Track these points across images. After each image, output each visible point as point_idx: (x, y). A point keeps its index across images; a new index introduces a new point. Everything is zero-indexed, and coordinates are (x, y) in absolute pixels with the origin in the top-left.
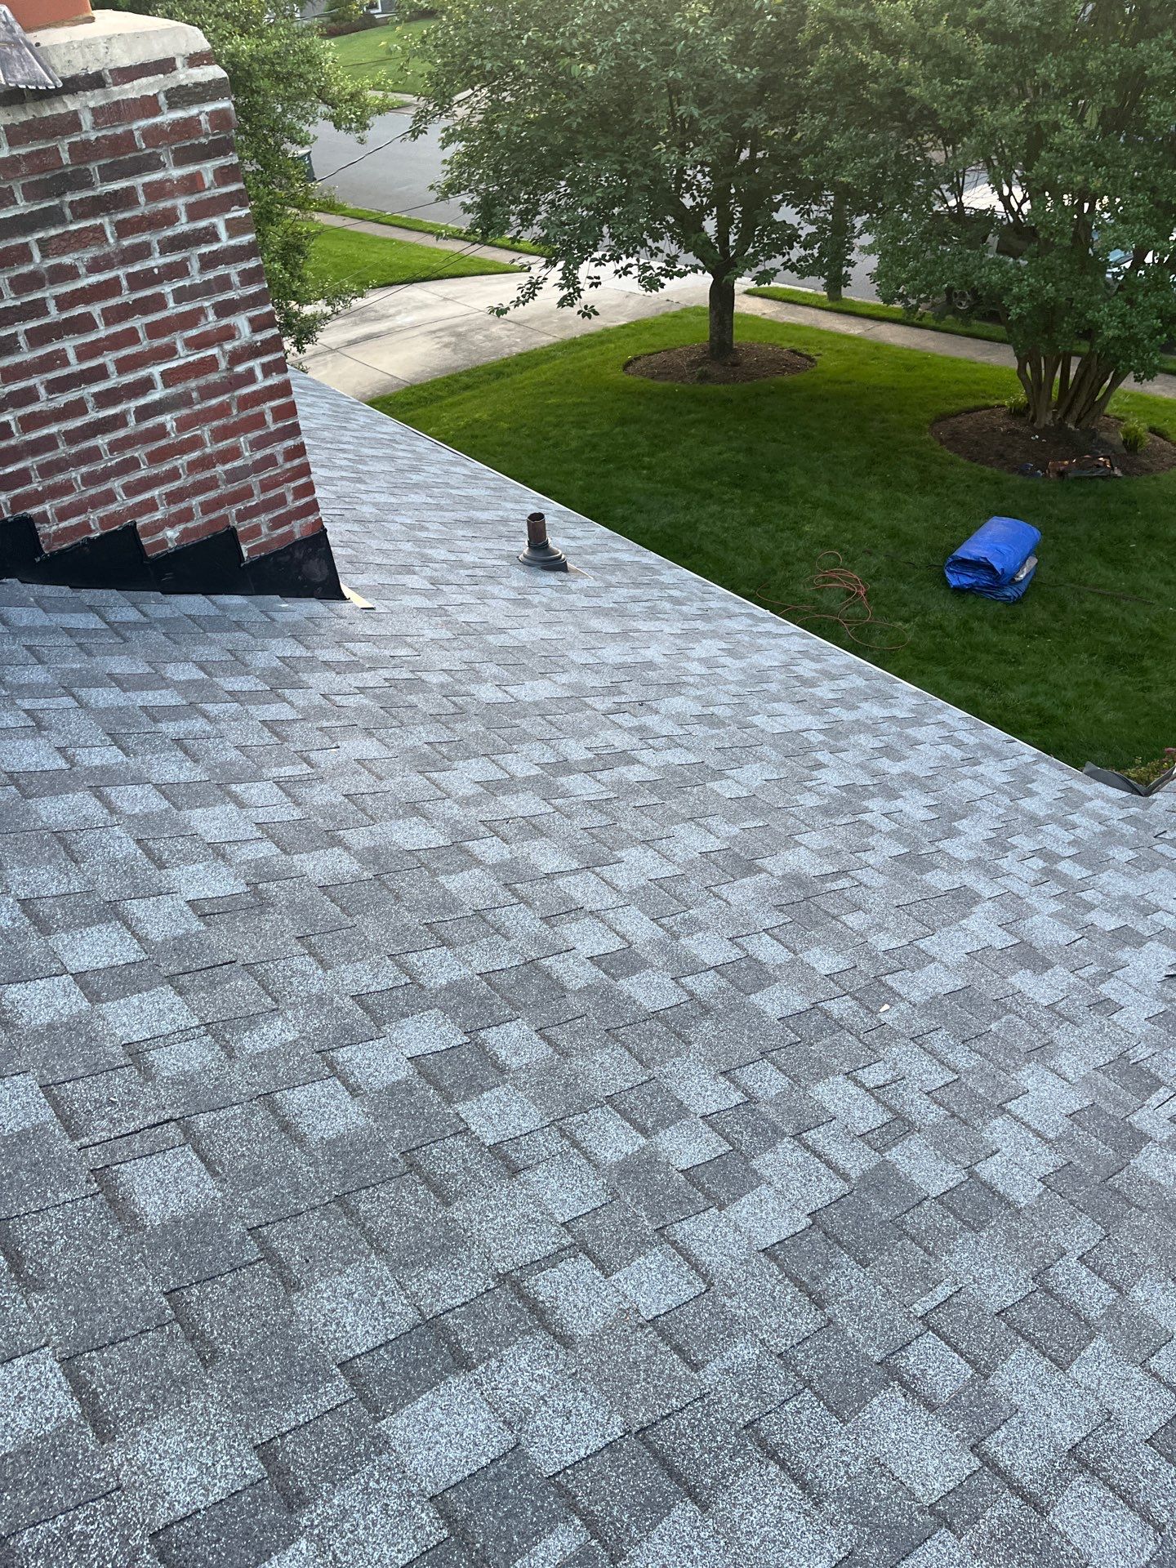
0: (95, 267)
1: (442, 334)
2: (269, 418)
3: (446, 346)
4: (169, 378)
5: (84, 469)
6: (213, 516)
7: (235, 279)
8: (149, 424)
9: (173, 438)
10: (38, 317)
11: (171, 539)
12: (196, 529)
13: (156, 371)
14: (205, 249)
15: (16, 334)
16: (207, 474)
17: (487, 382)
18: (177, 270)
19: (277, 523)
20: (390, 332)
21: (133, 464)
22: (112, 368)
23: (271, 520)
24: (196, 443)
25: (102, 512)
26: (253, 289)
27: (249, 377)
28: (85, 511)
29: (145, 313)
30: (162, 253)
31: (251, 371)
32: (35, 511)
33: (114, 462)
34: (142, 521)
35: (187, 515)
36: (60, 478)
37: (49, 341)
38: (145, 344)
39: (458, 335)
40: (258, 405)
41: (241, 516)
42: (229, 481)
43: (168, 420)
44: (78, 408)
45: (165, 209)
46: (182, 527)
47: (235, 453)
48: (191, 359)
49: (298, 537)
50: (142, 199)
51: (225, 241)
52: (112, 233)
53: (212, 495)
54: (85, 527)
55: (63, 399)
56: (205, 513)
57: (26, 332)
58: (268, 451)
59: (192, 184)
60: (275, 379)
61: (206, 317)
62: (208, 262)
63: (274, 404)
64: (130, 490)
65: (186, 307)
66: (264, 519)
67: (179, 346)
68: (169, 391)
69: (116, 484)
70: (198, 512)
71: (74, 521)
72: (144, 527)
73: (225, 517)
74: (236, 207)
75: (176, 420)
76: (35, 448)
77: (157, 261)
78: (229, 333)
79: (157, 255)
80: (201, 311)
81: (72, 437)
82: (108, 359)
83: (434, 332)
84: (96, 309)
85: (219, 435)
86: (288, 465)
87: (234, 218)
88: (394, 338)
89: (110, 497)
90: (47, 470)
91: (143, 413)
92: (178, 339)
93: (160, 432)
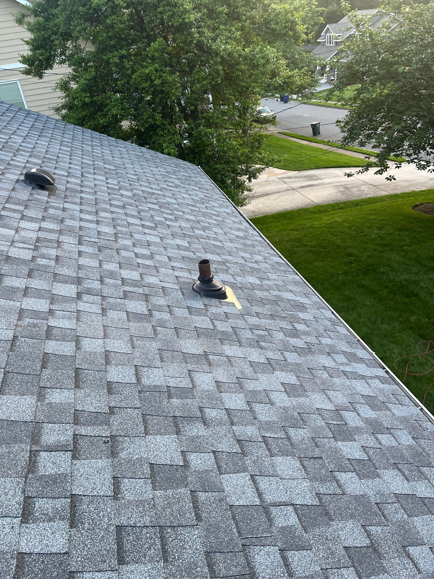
1: (340, 187)
3: (340, 192)
17: (350, 207)
20: (319, 185)
39: (347, 188)
83: (337, 186)
88: (320, 187)
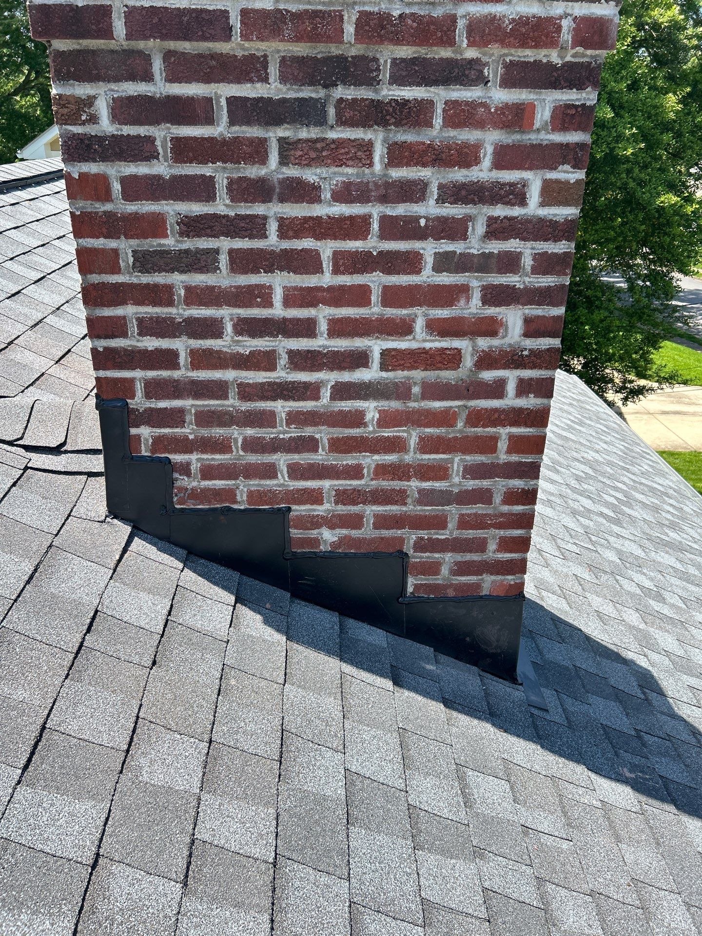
0: (344, 194)
2: (503, 445)
5: (250, 432)
6: (386, 533)
7: (527, 261)
8: (346, 405)
9: (370, 430)
10: (251, 237)
11: (325, 541)
12: (359, 542)
13: (376, 346)
14: (500, 211)
15: (217, 251)
16: (397, 484)
19: (462, 569)
21: (311, 445)
22: (323, 326)
23: (457, 563)
24: (396, 445)
25: (255, 484)
26: (548, 281)
27: (497, 389)
28: (236, 478)
29: (388, 271)
30: (441, 200)
32: (177, 458)
33: (287, 436)
34: (299, 510)
35: (355, 521)
36: (218, 432)
37: (255, 271)
38: (375, 310)
40: (495, 425)
41: (420, 546)
42: (420, 502)
43: (371, 409)
44: (266, 360)
45: (465, 145)
46: (345, 532)
47: (440, 472)
48: (428, 345)
49: (485, 592)
50: (438, 121)
52: (382, 157)
53: (394, 509)
54: (230, 494)
55: (251, 344)
56: (376, 526)
57: (231, 252)
58: (485, 483)
60: (530, 402)
61: (468, 299)
63: (515, 430)
64: (295, 472)
65: (446, 279)
66: (448, 558)
67: (419, 325)
68: (384, 374)
69: (282, 460)
70: (369, 521)
71: (219, 484)
72: (300, 518)
73: (401, 540)
74: (567, 167)
75: (380, 411)
76: (200, 389)
78: (491, 327)
79: (432, 202)
80: (464, 290)
81: (247, 392)
82: (323, 314)
84: (327, 249)
86: (506, 508)
87: (558, 181)
89: (270, 471)
90: (206, 418)
91: (342, 391)
92: (420, 316)
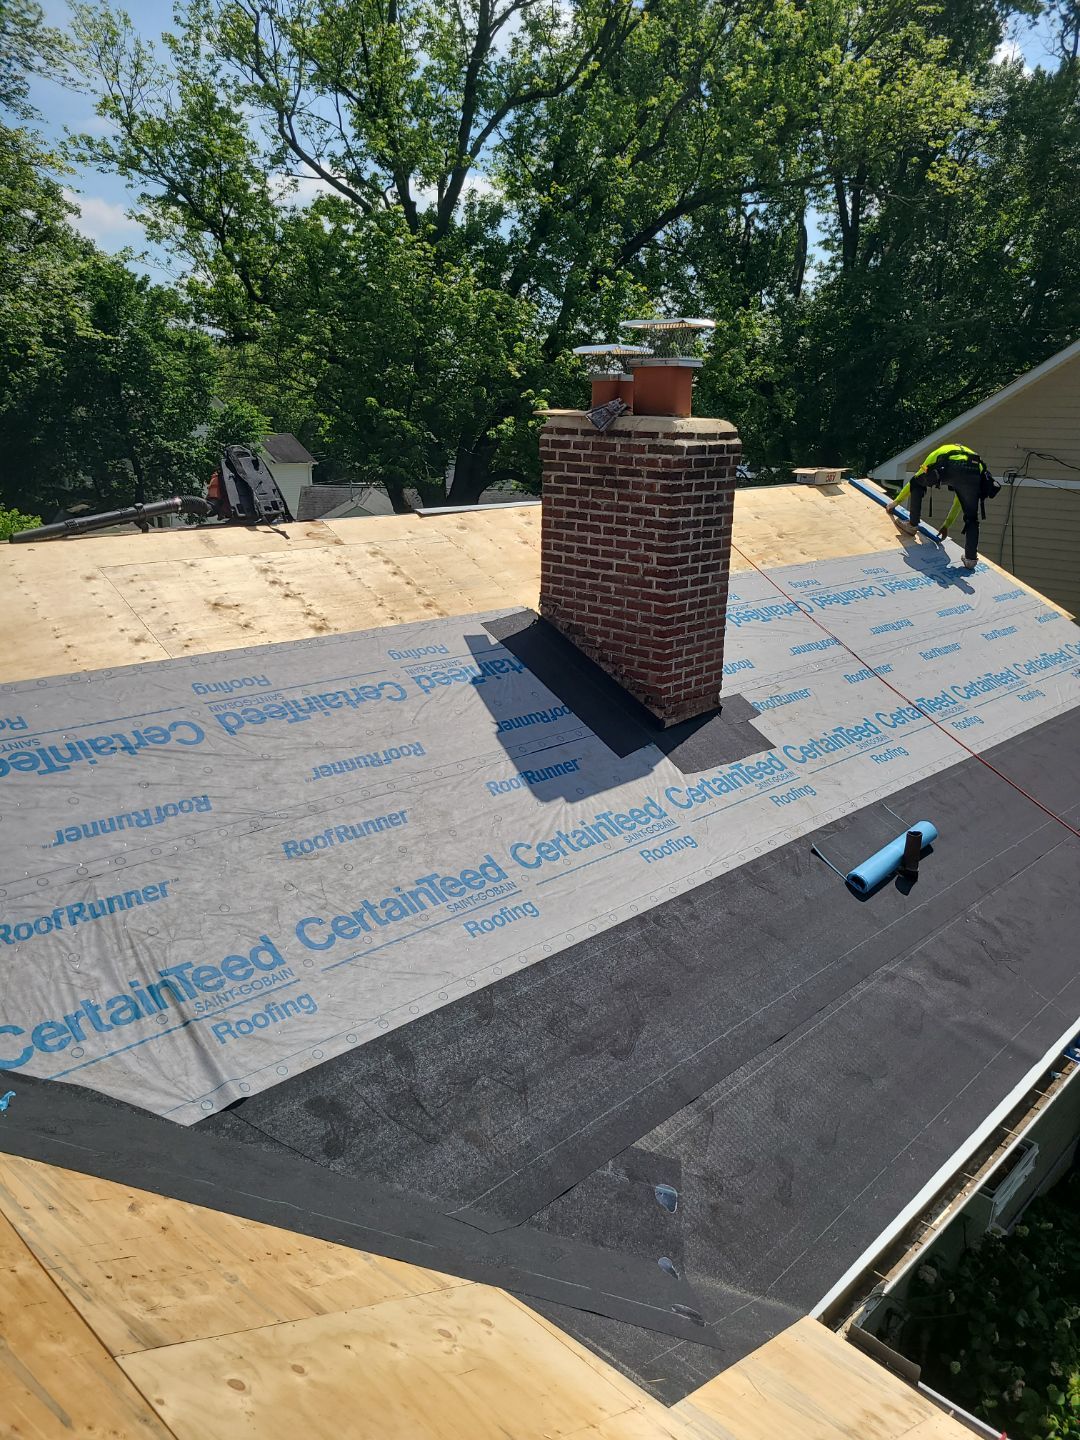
4: (620, 568)
18: (635, 523)
31: (651, 582)
51: (657, 518)
59: (651, 487)
62: (649, 524)
77: (629, 515)
85: (631, 605)
93: (607, 590)
